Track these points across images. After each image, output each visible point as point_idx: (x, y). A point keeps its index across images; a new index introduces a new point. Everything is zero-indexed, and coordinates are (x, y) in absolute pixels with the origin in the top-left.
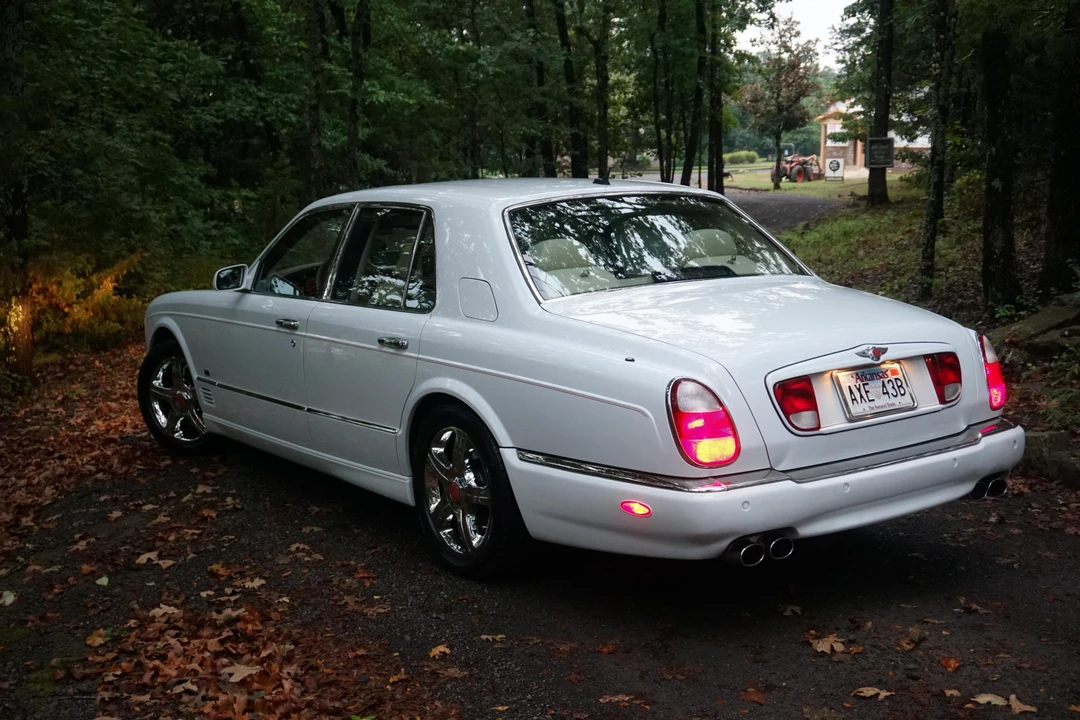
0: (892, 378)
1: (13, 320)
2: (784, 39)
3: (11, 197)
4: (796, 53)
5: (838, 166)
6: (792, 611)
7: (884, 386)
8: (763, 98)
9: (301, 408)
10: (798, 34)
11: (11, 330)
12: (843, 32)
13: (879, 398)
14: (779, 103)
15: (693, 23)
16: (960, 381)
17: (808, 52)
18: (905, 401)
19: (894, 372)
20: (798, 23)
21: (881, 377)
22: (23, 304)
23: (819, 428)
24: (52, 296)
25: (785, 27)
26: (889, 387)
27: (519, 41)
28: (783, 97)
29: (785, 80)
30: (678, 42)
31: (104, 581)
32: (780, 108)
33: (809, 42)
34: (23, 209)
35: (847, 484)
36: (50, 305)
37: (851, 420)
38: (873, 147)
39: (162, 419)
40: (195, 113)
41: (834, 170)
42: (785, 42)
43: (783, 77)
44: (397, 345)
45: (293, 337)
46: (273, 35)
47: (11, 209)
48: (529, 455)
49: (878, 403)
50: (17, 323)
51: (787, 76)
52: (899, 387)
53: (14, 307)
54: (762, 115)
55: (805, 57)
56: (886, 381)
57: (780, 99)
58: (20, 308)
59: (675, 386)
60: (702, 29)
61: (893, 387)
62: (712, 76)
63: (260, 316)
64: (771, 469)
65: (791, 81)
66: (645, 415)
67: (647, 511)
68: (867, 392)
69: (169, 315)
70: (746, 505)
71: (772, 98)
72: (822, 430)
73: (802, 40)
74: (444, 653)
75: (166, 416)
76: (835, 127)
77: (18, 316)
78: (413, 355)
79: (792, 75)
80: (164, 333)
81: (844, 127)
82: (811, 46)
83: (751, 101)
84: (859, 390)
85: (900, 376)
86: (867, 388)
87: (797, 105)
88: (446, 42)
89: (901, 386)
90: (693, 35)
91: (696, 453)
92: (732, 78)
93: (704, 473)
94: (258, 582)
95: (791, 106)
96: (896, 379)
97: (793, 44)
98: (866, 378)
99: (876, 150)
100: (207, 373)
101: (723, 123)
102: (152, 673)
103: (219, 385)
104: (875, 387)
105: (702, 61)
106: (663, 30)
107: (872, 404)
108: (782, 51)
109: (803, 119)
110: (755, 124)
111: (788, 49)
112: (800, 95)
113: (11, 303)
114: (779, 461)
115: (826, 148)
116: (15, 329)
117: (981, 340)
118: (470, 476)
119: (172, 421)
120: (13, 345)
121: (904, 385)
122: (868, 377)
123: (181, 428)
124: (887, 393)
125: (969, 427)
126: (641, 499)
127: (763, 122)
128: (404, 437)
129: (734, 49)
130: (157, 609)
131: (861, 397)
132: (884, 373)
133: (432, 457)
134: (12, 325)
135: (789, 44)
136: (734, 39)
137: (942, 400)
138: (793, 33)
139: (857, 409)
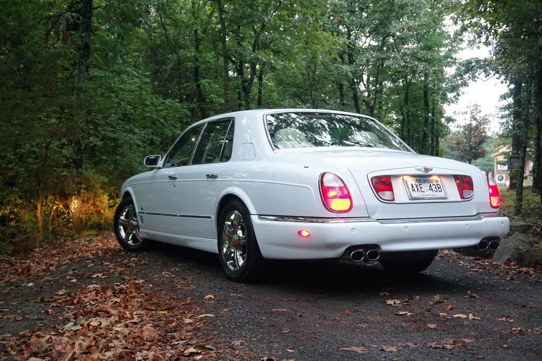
0: (436, 184)
1: (73, 207)
2: (473, 114)
3: (76, 150)
4: (479, 121)
5: (503, 178)
6: (384, 294)
7: (430, 186)
8: (462, 143)
9: (176, 216)
10: (480, 111)
11: (71, 212)
12: (501, 109)
13: (428, 191)
14: (470, 145)
15: (422, 102)
16: (472, 190)
17: (485, 121)
18: (442, 194)
19: (437, 181)
20: (480, 106)
21: (429, 183)
22: (77, 199)
23: (393, 200)
24: (98, 207)
25: (474, 108)
26: (433, 187)
27: (332, 105)
28: (473, 142)
29: (474, 134)
30: (414, 109)
31: (75, 281)
32: (471, 148)
33: (486, 115)
34: (81, 156)
35: (406, 227)
36: (96, 211)
37: (411, 200)
38: (512, 160)
39: (123, 234)
40: (172, 130)
41: (501, 180)
42: (474, 116)
43: (473, 132)
44: (214, 177)
45: (174, 183)
46: (214, 98)
47: (76, 156)
48: (262, 217)
49: (426, 193)
50: (74, 208)
51: (474, 132)
52: (438, 188)
53: (74, 201)
54: (462, 151)
55: (484, 123)
56: (432, 184)
57: (471, 143)
58: (76, 201)
59: (323, 175)
60: (427, 104)
61: (435, 188)
62: (433, 128)
63: (163, 177)
64: (369, 217)
65: (476, 134)
66: (309, 189)
67: (308, 234)
68: (421, 188)
69: (129, 186)
70: (353, 230)
71: (467, 143)
72: (395, 202)
73: (482, 115)
74: (211, 298)
75: (125, 233)
76: (501, 158)
77: (75, 205)
78: (221, 179)
79: (477, 131)
80: (127, 194)
81: (505, 158)
82: (487, 117)
83: (456, 144)
84: (417, 186)
85: (440, 183)
86: (421, 186)
87: (480, 146)
88: (297, 104)
89: (440, 188)
90: (422, 107)
91: (330, 205)
92: (443, 129)
93: (335, 215)
94: (141, 281)
95: (476, 147)
96: (437, 184)
97: (478, 116)
98: (421, 182)
99: (513, 161)
100: (142, 209)
101: (439, 152)
102: (78, 299)
103: (146, 213)
104: (425, 186)
105: (426, 119)
106: (407, 104)
107: (423, 193)
108: (472, 120)
109: (483, 154)
110: (458, 155)
111: (475, 119)
112: (482, 141)
113: (72, 199)
114: (374, 214)
115: (497, 170)
116: (73, 211)
117: (487, 176)
118: (240, 232)
119: (127, 236)
120: (71, 219)
121: (441, 187)
122: (422, 181)
123: (132, 239)
124: (432, 190)
125: (478, 214)
126: (307, 228)
127: (462, 154)
128: (215, 220)
129: (445, 115)
130: (91, 285)
131: (418, 189)
132: (431, 181)
133: (225, 226)
134: (72, 209)
135: (475, 116)
136: (445, 111)
137: (462, 197)
138: (478, 111)
139: (415, 195)
